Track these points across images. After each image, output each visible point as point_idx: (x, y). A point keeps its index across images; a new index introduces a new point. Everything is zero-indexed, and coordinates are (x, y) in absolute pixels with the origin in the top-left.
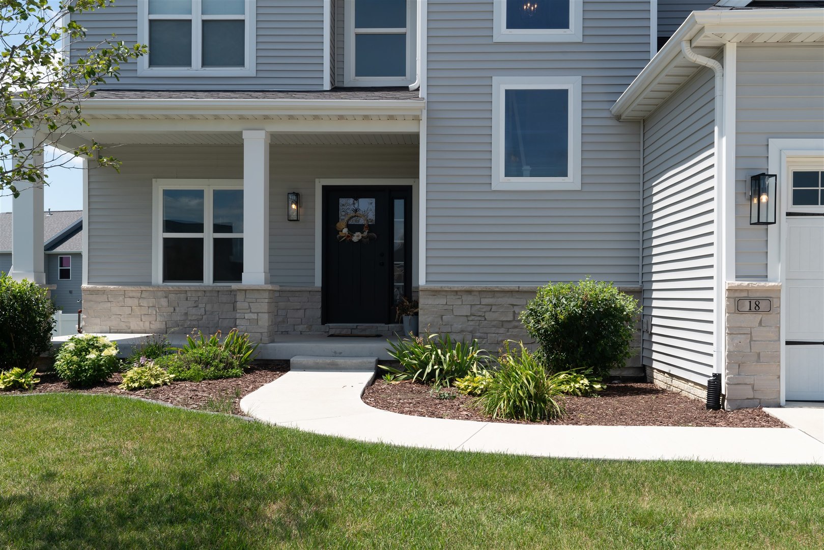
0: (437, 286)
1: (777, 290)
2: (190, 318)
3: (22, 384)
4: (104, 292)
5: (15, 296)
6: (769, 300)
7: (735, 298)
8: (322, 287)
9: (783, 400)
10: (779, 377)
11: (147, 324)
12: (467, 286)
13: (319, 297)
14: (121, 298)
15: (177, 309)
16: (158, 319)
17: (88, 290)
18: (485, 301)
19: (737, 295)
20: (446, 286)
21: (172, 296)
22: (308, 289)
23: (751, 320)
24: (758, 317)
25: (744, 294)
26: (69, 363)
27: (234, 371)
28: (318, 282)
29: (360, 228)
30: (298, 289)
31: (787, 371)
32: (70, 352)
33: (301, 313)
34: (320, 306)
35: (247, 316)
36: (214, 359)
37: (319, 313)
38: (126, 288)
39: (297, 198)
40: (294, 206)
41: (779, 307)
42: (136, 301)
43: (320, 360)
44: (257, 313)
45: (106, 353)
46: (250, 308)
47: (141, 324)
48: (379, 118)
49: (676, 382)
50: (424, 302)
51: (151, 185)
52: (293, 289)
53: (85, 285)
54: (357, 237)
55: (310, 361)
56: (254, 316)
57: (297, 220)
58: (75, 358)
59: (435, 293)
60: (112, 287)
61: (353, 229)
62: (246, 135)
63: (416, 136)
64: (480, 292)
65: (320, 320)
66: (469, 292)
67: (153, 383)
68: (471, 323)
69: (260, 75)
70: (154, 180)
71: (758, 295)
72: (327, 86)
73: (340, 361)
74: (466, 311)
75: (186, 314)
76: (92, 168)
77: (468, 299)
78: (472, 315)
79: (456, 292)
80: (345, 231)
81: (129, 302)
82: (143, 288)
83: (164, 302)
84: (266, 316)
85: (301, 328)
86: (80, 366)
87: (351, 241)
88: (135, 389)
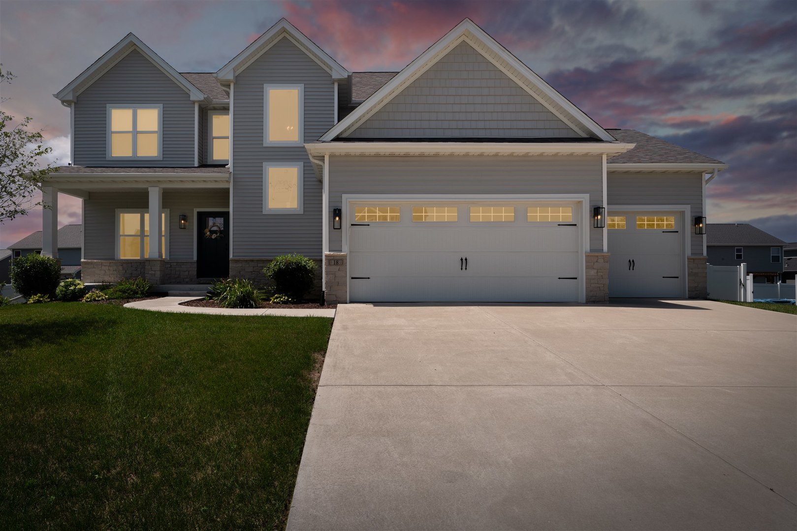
0: (238, 258)
1: (345, 256)
2: (133, 276)
3: (41, 301)
4: (91, 263)
5: (40, 263)
6: (342, 260)
7: (328, 259)
8: (197, 261)
9: (348, 300)
10: (346, 292)
11: (113, 278)
12: (251, 258)
13: (195, 265)
14: (100, 266)
15: (127, 271)
16: (118, 276)
17: (84, 262)
18: (259, 265)
19: (329, 258)
20: (241, 258)
21: (124, 265)
22: (190, 261)
23: (336, 268)
24: (338, 267)
25: (333, 258)
26: (61, 291)
27: (138, 296)
28: (195, 258)
29: (215, 232)
30: (185, 261)
31: (350, 289)
32: (62, 286)
33: (187, 273)
34: (196, 269)
35: (150, 272)
36: (128, 290)
37: (195, 273)
38: (102, 261)
39: (184, 217)
40: (183, 222)
41: (346, 263)
42: (107, 268)
43: (181, 292)
44: (155, 271)
45: (78, 287)
46: (151, 269)
47: (110, 278)
48: (211, 181)
50: (231, 265)
51: (115, 212)
52: (183, 261)
53: (82, 260)
54: (214, 236)
55: (177, 292)
56: (154, 272)
57: (184, 228)
58: (64, 289)
59: (237, 261)
60: (95, 261)
61: (212, 232)
62: (150, 189)
63: (228, 189)
65: (196, 276)
66: (252, 261)
67: (97, 299)
68: (253, 275)
69: (165, 159)
70: (116, 209)
71: (338, 258)
72: (196, 164)
73: (191, 292)
74: (251, 269)
75: (131, 274)
76: (86, 204)
77: (252, 264)
78: (253, 271)
79: (246, 261)
80: (208, 233)
81: (104, 268)
82: (111, 261)
83: (121, 268)
84: (159, 272)
85: (187, 280)
86: (66, 293)
87: (211, 238)
88: (89, 301)
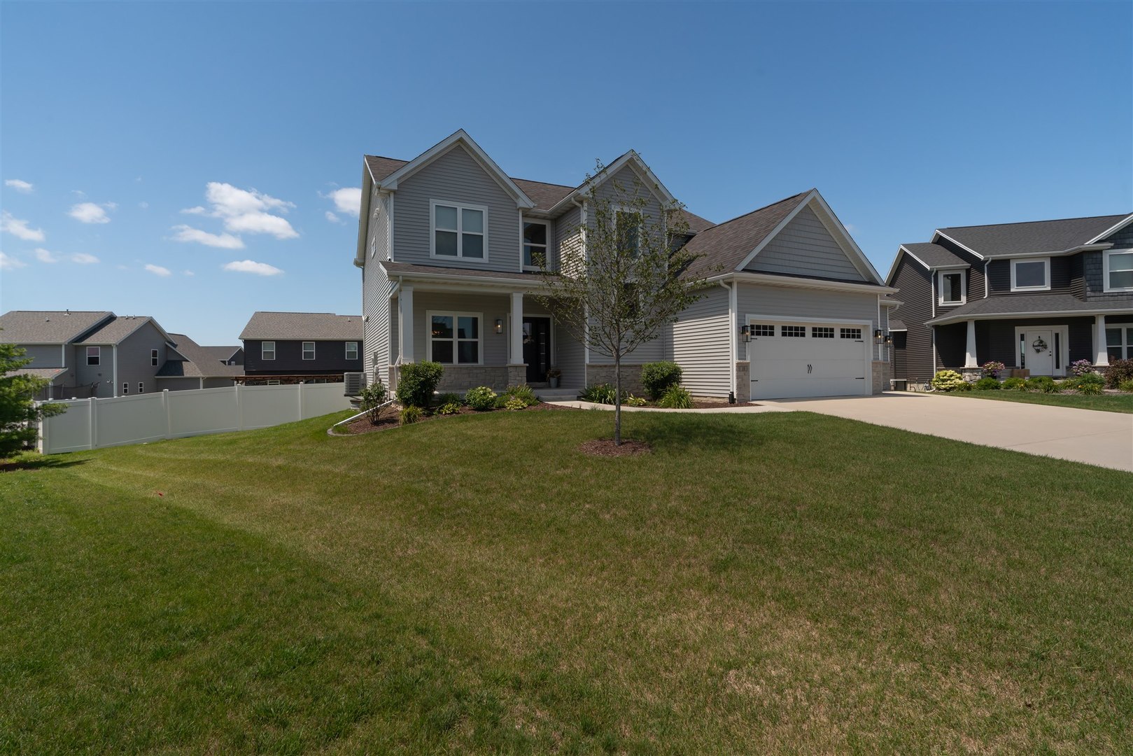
0: (592, 364)
1: (748, 363)
6: (747, 366)
7: (738, 367)
10: (750, 392)
12: (605, 364)
20: (596, 364)
23: (742, 373)
24: (745, 372)
25: (741, 365)
33: (501, 378)
39: (501, 322)
40: (499, 326)
41: (750, 369)
49: (694, 398)
51: (425, 313)
55: (550, 397)
57: (501, 333)
59: (593, 366)
64: (610, 366)
66: (606, 366)
68: (606, 379)
69: (492, 263)
70: (426, 310)
71: (744, 365)
72: (521, 271)
73: (563, 397)
74: (604, 374)
77: (605, 369)
78: (607, 376)
79: (601, 366)
